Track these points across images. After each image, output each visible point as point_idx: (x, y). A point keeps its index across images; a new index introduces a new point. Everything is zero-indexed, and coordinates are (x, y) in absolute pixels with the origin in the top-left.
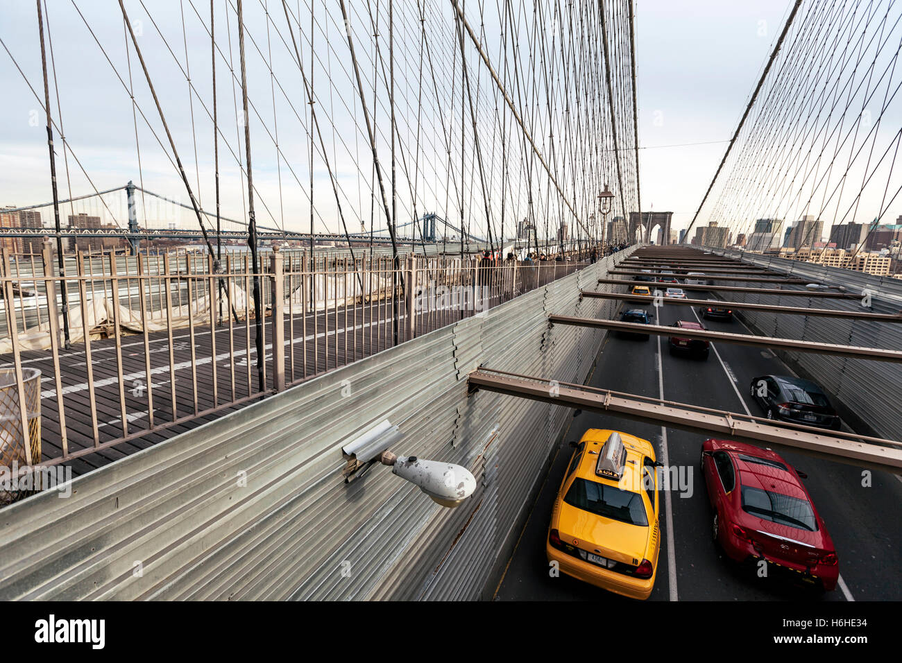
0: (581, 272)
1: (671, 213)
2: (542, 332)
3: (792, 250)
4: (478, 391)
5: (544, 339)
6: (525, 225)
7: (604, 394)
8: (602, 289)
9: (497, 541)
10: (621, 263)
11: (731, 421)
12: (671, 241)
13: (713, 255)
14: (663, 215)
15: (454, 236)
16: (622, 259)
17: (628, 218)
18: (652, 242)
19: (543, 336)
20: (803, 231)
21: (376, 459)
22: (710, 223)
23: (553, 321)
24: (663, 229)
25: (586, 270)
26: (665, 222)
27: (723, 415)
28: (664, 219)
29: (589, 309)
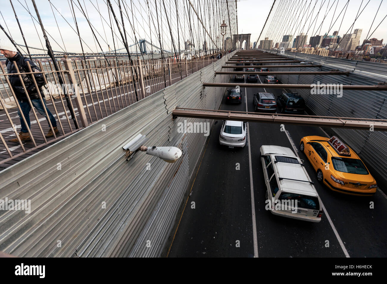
0: (215, 63)
1: (250, 34)
2: (201, 91)
3: (295, 49)
4: (177, 118)
5: (202, 94)
6: (188, 43)
7: (228, 112)
8: (224, 70)
9: (190, 173)
10: (231, 58)
11: (274, 117)
12: (250, 48)
13: (266, 52)
14: (247, 35)
15: (156, 51)
16: (231, 57)
17: (233, 37)
18: (243, 49)
19: (201, 93)
20: (300, 40)
21: (139, 149)
22: (266, 38)
23: (205, 85)
24: (247, 42)
25: (217, 62)
26: (248, 39)
27: (271, 115)
28: (247, 37)
29: (219, 80)
